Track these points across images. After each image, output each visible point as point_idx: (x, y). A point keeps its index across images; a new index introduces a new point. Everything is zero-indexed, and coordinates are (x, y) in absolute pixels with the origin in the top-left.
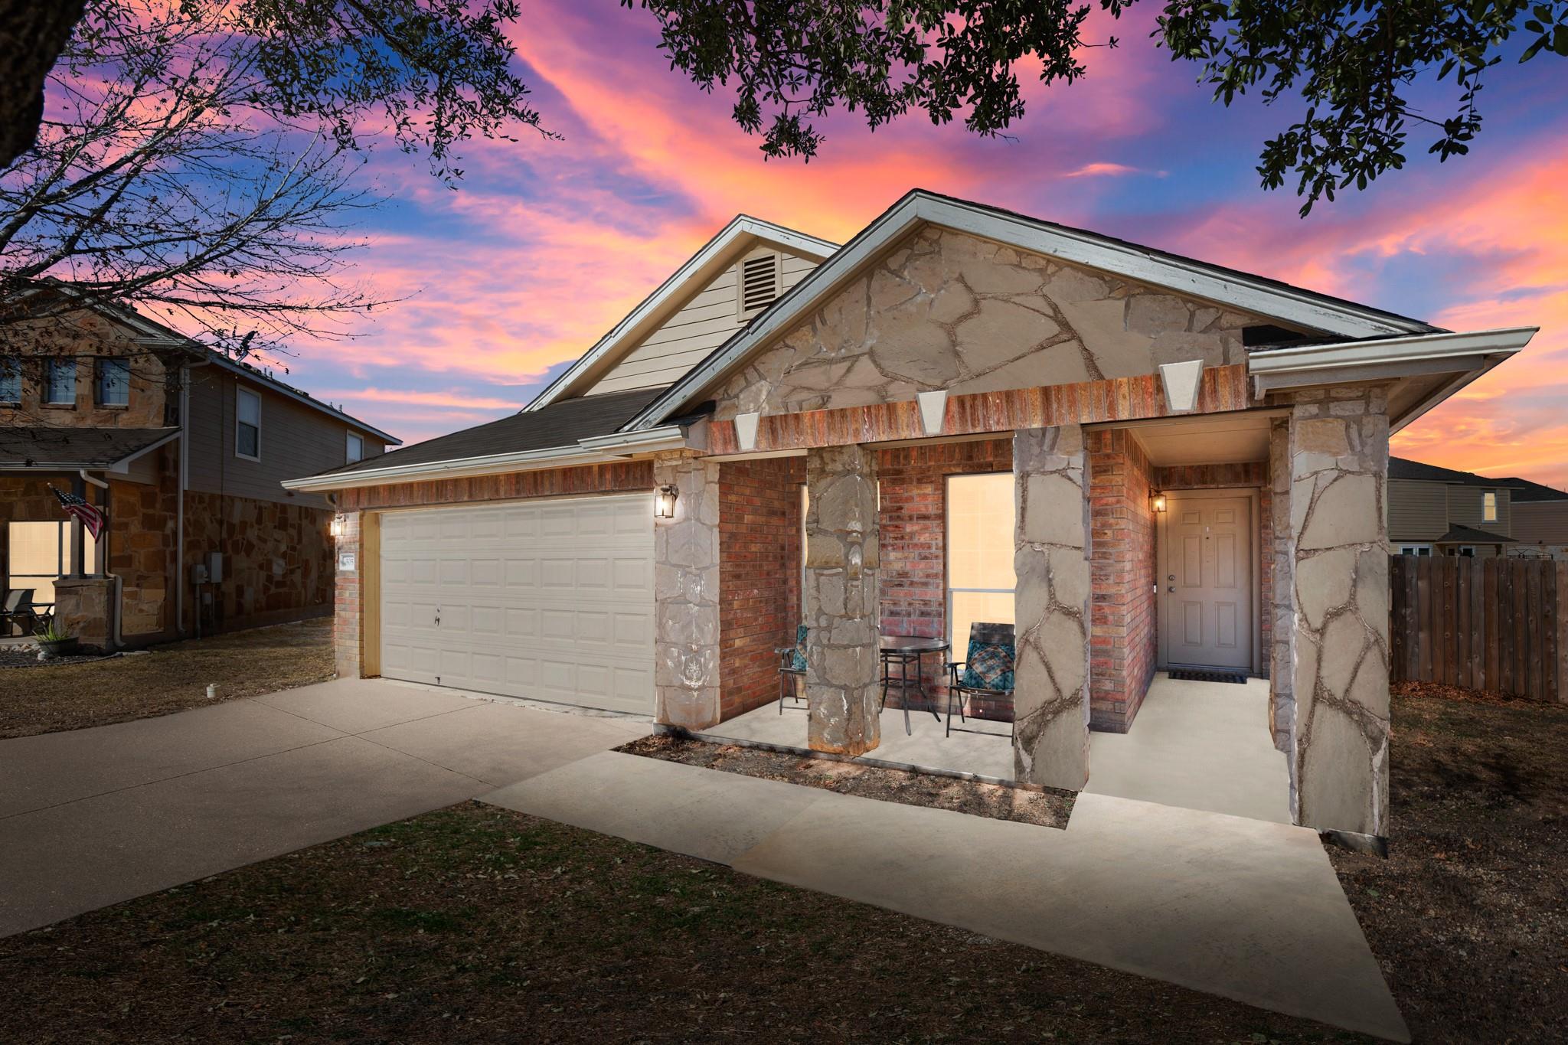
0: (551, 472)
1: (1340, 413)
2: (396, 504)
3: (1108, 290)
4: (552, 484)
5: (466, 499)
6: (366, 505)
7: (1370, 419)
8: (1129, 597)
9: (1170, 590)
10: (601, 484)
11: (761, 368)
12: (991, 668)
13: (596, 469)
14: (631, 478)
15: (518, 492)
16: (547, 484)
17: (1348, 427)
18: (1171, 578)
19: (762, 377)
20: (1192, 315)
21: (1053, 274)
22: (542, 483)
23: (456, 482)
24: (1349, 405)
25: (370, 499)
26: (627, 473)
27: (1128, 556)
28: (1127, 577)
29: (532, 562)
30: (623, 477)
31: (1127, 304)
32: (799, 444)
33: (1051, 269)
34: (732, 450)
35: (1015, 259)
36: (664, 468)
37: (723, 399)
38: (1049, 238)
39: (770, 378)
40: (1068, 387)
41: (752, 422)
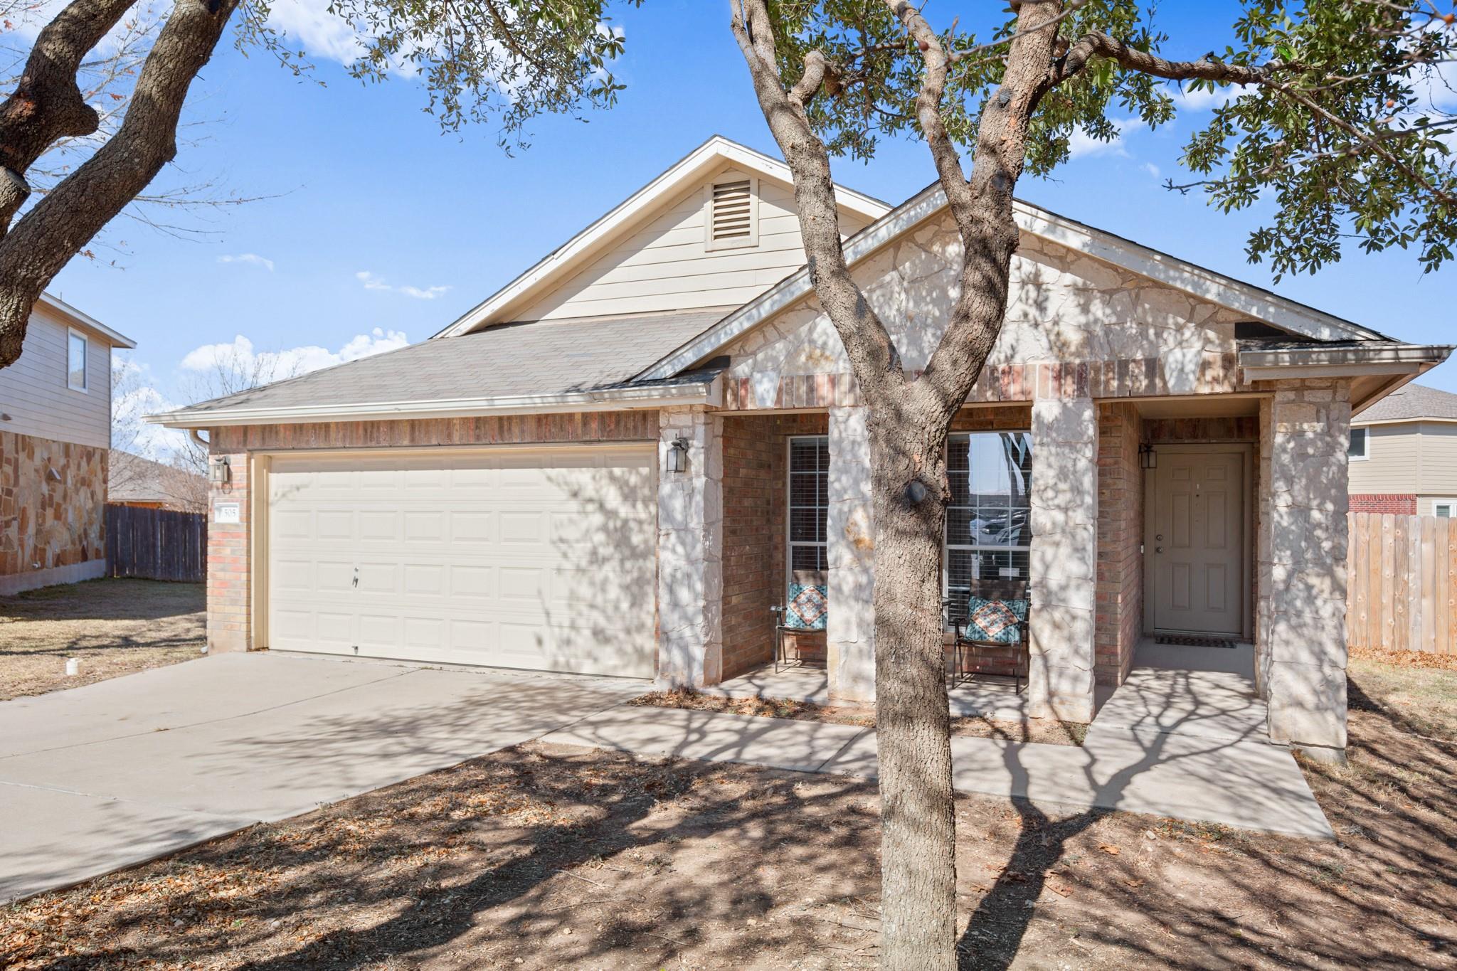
0: (522, 418)
1: (1312, 399)
2: (304, 445)
3: (1120, 281)
4: (523, 431)
5: (406, 442)
6: (258, 445)
7: (1336, 405)
8: (1123, 556)
9: (1157, 550)
10: (584, 433)
11: (782, 327)
12: (992, 624)
13: (578, 418)
14: (622, 428)
15: (478, 438)
16: (516, 430)
17: (1318, 411)
18: (1158, 538)
19: (782, 336)
20: (1193, 309)
21: (1073, 262)
22: (510, 429)
23: (392, 424)
24: (1320, 394)
25: (263, 439)
26: (618, 423)
27: (1124, 515)
28: (1123, 535)
29: (487, 516)
30: (613, 426)
31: (1137, 296)
32: (822, 404)
33: (1070, 257)
34: (750, 406)
35: (1037, 246)
36: (672, 422)
37: (739, 355)
38: (1070, 234)
39: (791, 337)
40: (1083, 364)
41: (771, 380)
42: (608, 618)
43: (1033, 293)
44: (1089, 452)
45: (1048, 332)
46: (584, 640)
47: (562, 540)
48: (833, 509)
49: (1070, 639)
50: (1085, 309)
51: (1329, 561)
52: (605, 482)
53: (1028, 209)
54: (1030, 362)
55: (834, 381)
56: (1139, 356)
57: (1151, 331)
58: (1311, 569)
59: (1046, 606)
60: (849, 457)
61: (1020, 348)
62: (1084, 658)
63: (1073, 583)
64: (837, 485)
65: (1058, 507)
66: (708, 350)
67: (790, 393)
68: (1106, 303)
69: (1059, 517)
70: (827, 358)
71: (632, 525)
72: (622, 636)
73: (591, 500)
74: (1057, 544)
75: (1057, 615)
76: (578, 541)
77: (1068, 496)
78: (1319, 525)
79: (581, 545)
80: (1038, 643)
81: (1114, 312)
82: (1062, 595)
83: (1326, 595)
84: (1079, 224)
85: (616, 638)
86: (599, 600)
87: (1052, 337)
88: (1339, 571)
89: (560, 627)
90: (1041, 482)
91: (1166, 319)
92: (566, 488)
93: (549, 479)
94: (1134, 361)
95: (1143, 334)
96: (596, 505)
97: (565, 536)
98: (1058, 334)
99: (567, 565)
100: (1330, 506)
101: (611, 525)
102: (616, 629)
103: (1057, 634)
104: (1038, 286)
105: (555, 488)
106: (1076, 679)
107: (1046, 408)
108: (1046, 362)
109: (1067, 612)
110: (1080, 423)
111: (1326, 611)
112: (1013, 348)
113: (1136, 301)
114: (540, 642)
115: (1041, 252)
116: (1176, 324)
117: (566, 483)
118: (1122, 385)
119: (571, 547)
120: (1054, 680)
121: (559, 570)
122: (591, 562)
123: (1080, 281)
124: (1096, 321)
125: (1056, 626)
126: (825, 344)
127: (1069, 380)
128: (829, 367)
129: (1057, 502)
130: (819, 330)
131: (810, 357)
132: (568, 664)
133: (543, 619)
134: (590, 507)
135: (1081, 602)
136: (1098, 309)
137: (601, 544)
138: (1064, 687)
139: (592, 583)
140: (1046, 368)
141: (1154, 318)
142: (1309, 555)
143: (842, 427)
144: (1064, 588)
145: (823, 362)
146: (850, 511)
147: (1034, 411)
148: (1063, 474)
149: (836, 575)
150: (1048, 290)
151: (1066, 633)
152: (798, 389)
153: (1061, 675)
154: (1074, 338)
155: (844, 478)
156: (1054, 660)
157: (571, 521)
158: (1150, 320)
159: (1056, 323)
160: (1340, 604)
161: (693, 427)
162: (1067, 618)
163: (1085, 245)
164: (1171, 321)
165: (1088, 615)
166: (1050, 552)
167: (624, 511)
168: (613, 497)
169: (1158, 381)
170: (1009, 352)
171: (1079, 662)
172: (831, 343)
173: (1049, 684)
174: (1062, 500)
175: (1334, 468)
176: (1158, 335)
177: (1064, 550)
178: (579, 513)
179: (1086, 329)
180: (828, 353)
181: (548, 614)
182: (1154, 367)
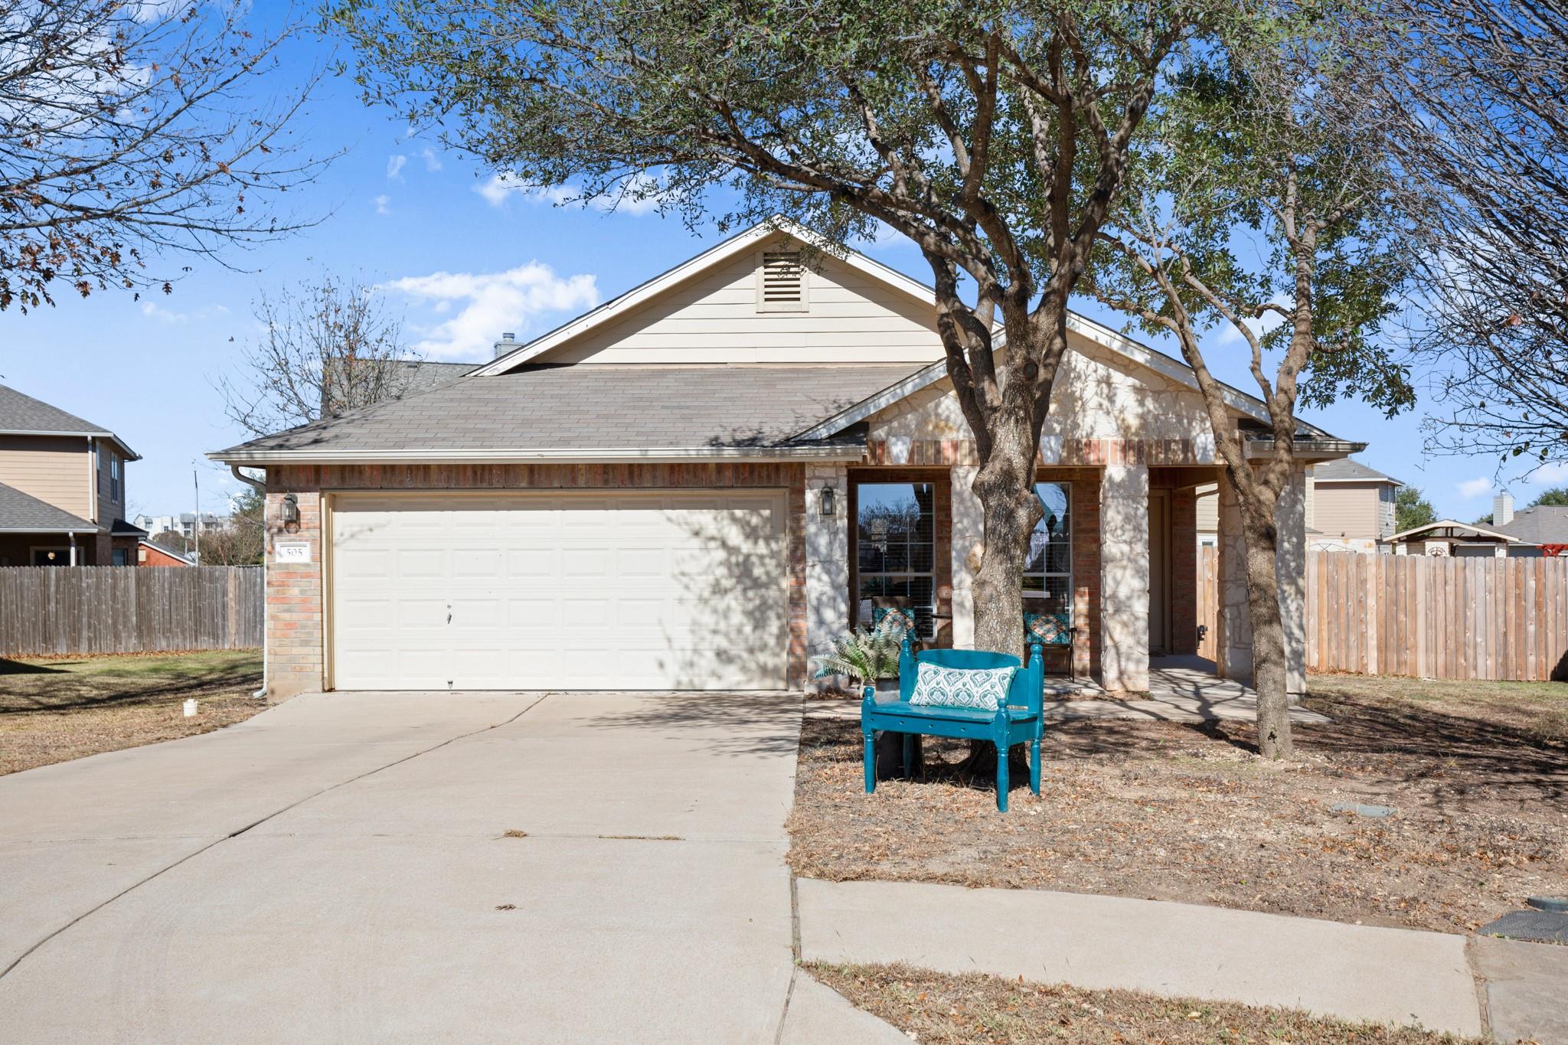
3: (1165, 385)
4: (655, 477)
10: (721, 481)
11: (914, 402)
12: (1049, 631)
14: (755, 477)
15: (606, 482)
19: (914, 412)
21: (1134, 370)
22: (640, 475)
26: (753, 472)
30: (747, 475)
31: (1177, 396)
32: (946, 463)
33: (1132, 367)
34: (887, 463)
35: (1109, 356)
36: (817, 473)
37: (877, 422)
38: (1136, 352)
39: (921, 410)
40: (1140, 441)
41: (904, 443)
42: (731, 641)
43: (1106, 390)
44: (1145, 503)
45: (1116, 418)
46: (708, 660)
47: (683, 574)
48: (957, 543)
49: (1134, 633)
50: (1141, 403)
51: (1294, 574)
52: (726, 522)
53: (1109, 332)
54: (1103, 439)
55: (956, 446)
56: (1177, 438)
57: (1185, 421)
58: (1284, 581)
59: (1117, 611)
60: (969, 504)
61: (1096, 428)
62: (1143, 646)
63: (1136, 594)
64: (959, 526)
65: (1125, 542)
66: (859, 418)
67: (921, 454)
68: (1155, 400)
69: (1126, 548)
70: (950, 428)
71: (754, 559)
72: (745, 655)
73: (713, 538)
74: (1125, 568)
75: (1125, 617)
76: (700, 574)
77: (1132, 534)
78: (1288, 552)
79: (704, 577)
80: (1111, 637)
81: (1161, 406)
82: (1128, 603)
83: (1293, 596)
84: (1143, 346)
85: (740, 657)
86: (722, 626)
87: (1119, 422)
88: (1300, 582)
89: (683, 650)
90: (1112, 524)
91: (1194, 413)
92: (686, 527)
93: (669, 520)
94: (1175, 441)
95: (1180, 422)
96: (718, 543)
97: (686, 570)
98: (1123, 420)
99: (690, 596)
100: (1294, 540)
101: (733, 559)
102: (738, 650)
103: (1125, 631)
104: (1109, 384)
105: (676, 527)
106: (1138, 661)
107: (1116, 470)
108: (1115, 439)
109: (1133, 614)
110: (1139, 483)
111: (1293, 607)
112: (1092, 428)
113: (1176, 400)
114: (661, 665)
115: (1111, 360)
116: (1201, 417)
117: (687, 523)
118: (1166, 458)
119: (692, 579)
120: (1123, 663)
121: (681, 600)
122: (714, 592)
123: (1137, 383)
124: (1149, 411)
125: (1125, 625)
126: (948, 417)
127: (1131, 453)
128: (953, 435)
129: (1124, 538)
130: (943, 406)
131: (936, 426)
132: (691, 682)
133: (665, 644)
134: (712, 544)
135: (1141, 607)
136: (1150, 404)
137: (723, 576)
138: (1131, 667)
139: (715, 611)
140: (1116, 444)
141: (1188, 412)
142: (1283, 572)
143: (963, 481)
144: (1129, 598)
145: (947, 431)
146: (971, 546)
147: (1107, 472)
148: (1127, 519)
149: (960, 595)
150: (1116, 388)
151: (1131, 629)
152: (927, 450)
153: (1128, 659)
154: (1134, 422)
155: (965, 521)
156: (1123, 649)
157: (692, 557)
158: (1184, 413)
159: (1121, 412)
160: (1301, 602)
161: (837, 478)
162: (1132, 618)
163: (1147, 361)
164: (1198, 415)
165: (1146, 617)
166: (1119, 573)
167: (746, 547)
168: (734, 536)
169: (1190, 455)
170: (1089, 430)
171: (1141, 649)
172: (953, 416)
173: (1119, 666)
174: (1126, 537)
175: (1297, 516)
176: (1190, 424)
177: (1129, 572)
178: (701, 549)
179: (1142, 417)
180: (951, 424)
181: (669, 640)
182: (1187, 445)
